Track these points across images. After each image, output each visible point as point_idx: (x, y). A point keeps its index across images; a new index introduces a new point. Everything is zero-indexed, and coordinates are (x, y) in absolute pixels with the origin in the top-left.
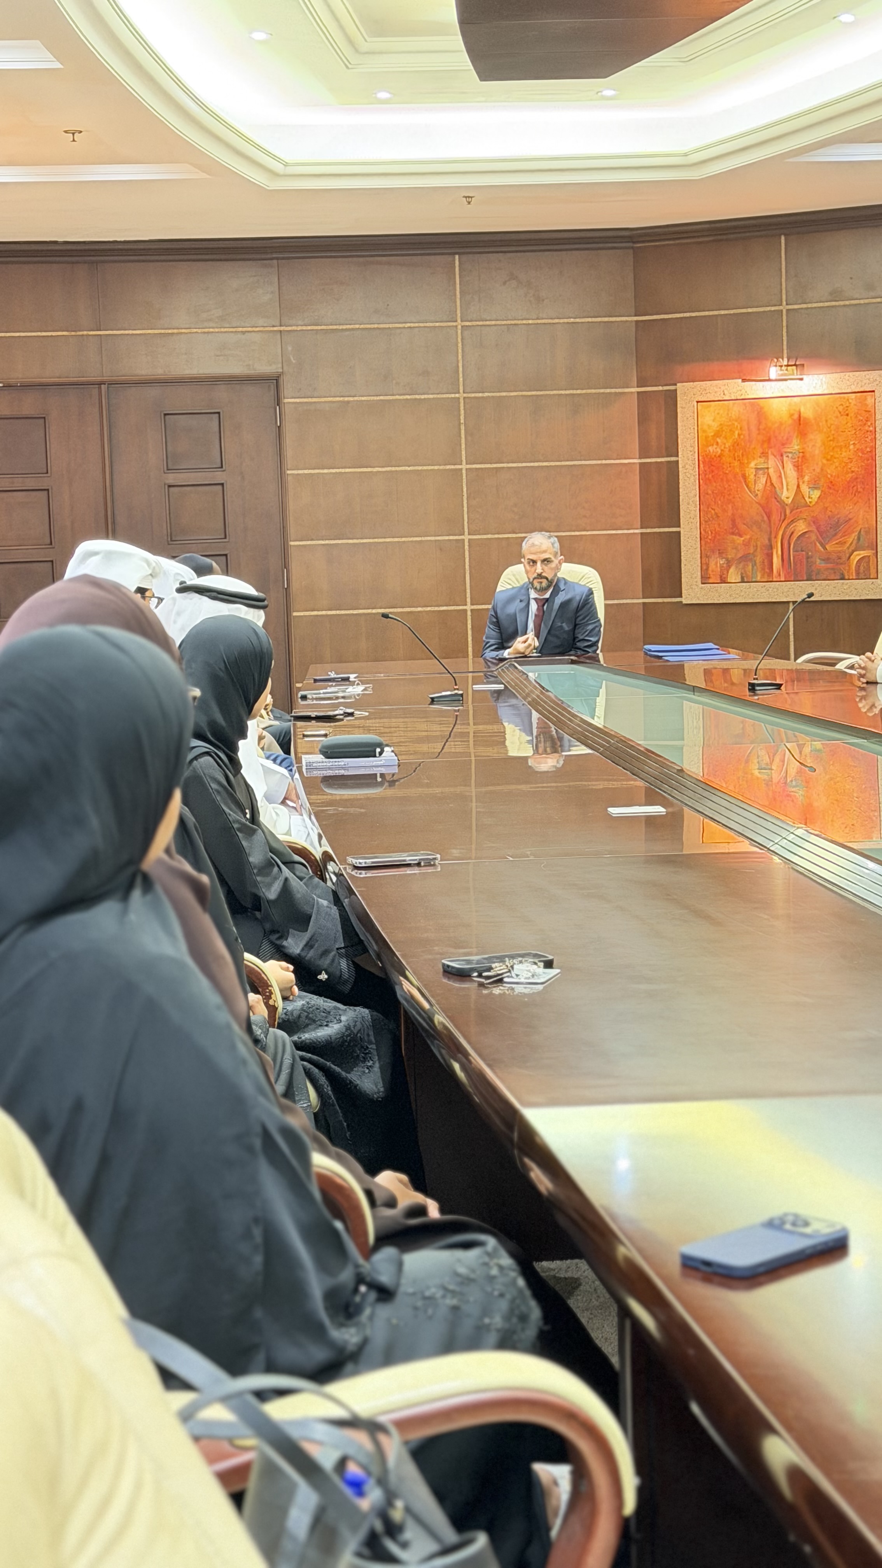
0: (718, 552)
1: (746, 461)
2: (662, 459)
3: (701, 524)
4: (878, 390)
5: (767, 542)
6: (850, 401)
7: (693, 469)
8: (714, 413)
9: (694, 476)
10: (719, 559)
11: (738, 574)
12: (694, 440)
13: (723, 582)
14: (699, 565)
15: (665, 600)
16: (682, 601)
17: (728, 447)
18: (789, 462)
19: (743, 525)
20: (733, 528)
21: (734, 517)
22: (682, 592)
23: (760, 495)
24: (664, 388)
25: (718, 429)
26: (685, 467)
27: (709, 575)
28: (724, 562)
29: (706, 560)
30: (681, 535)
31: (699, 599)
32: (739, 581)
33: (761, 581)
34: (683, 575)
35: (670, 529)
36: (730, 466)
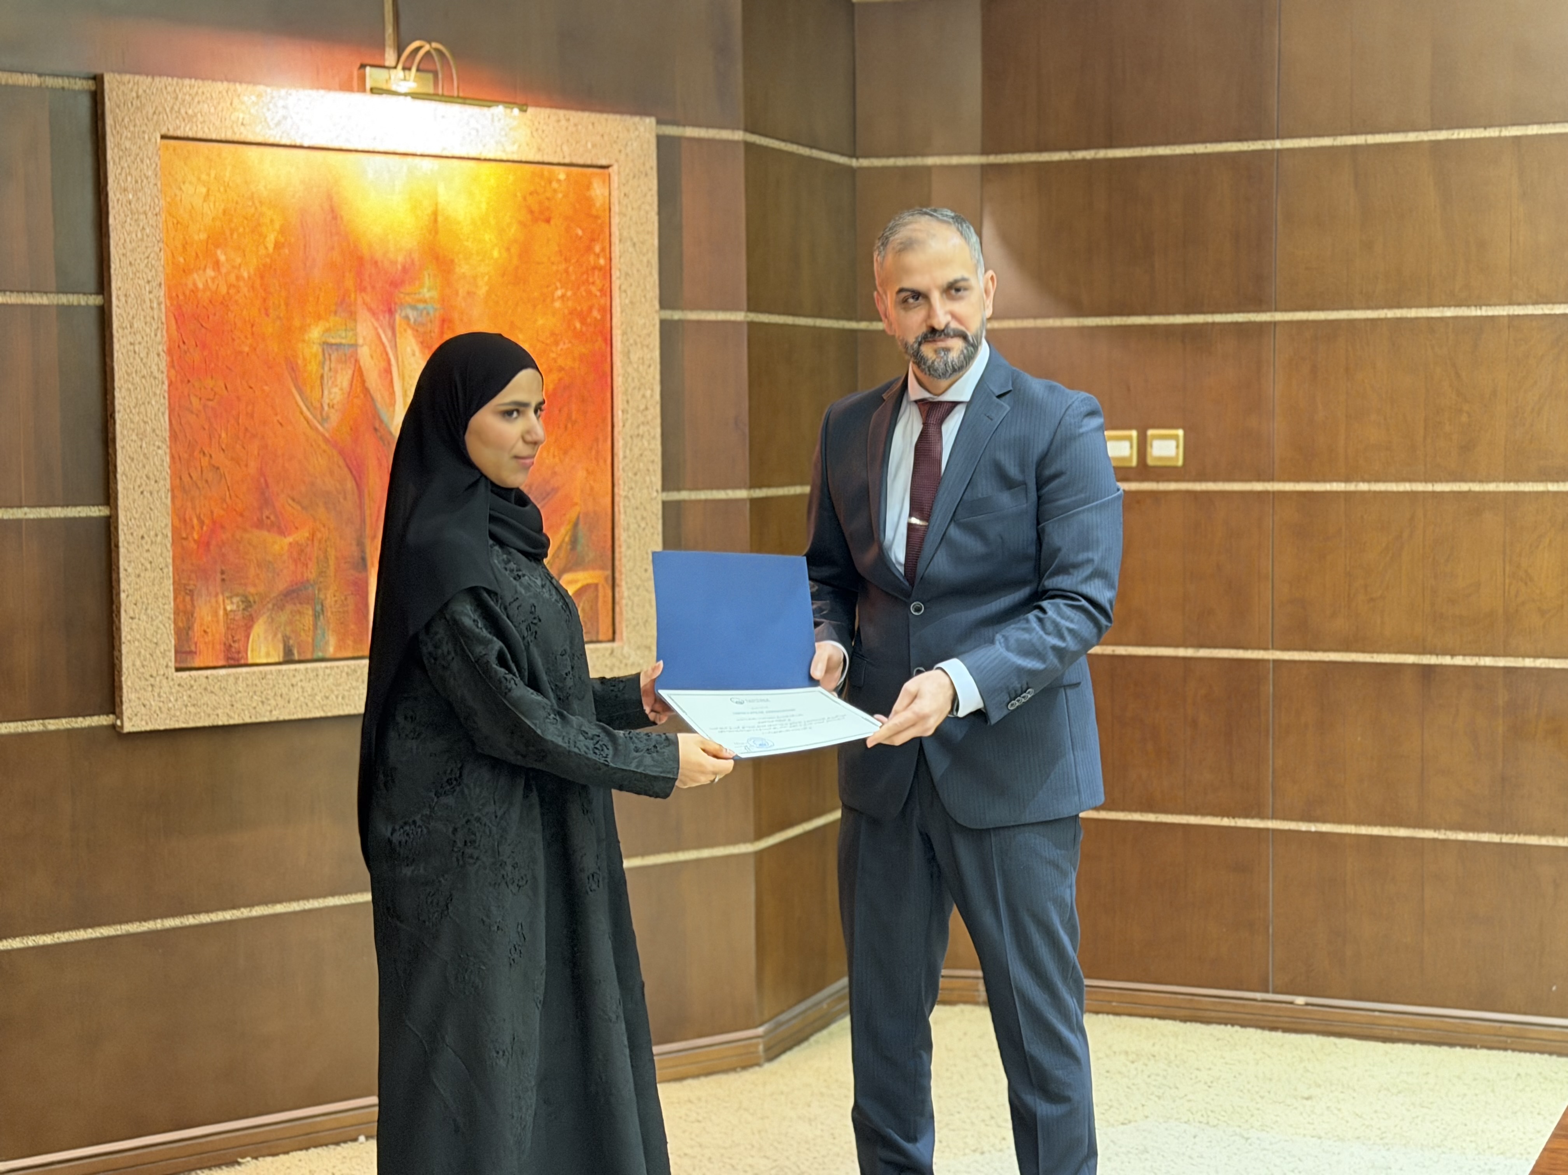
0: (219, 577)
1: (297, 323)
2: (42, 297)
3: (173, 498)
4: (619, 167)
5: (354, 548)
6: (555, 185)
7: (156, 335)
8: (209, 175)
9: (159, 355)
10: (221, 598)
11: (273, 639)
12: (157, 249)
13: (232, 662)
14: (172, 616)
15: (53, 725)
16: (114, 726)
17: (249, 278)
18: (409, 332)
19: (290, 502)
20: (261, 509)
21: (262, 480)
22: (121, 697)
23: (334, 418)
24: (50, 82)
25: (218, 223)
26: (131, 327)
27: (196, 644)
28: (234, 607)
29: (184, 600)
30: (117, 528)
31: (174, 716)
32: (281, 660)
33: (339, 655)
34: (125, 649)
35: (79, 509)
36: (253, 334)
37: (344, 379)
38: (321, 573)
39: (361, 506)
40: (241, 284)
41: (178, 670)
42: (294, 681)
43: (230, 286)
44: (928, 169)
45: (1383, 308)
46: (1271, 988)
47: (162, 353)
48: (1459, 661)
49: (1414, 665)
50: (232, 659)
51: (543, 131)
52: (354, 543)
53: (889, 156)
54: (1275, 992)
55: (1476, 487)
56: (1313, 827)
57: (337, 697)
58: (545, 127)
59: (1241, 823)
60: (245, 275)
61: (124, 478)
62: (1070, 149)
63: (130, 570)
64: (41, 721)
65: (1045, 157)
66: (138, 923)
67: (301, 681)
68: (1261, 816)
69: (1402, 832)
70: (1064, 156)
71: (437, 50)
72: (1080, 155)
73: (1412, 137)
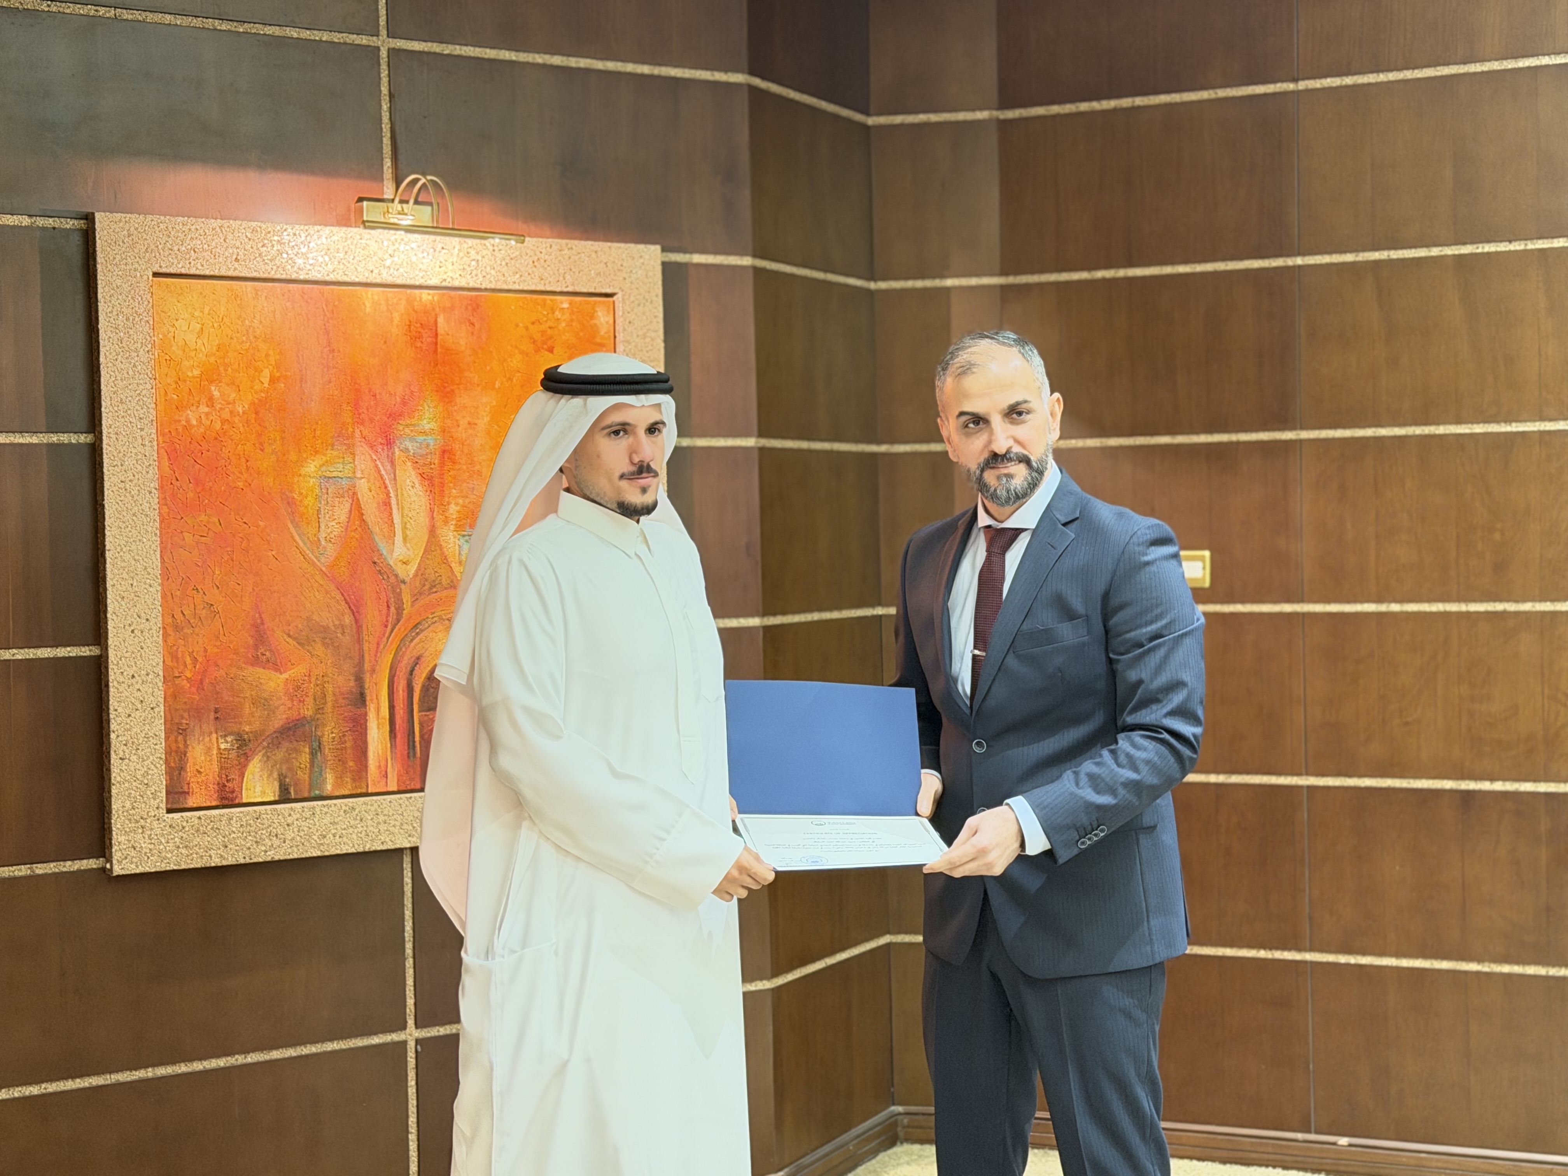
0: (212, 715)
1: (293, 456)
2: (31, 437)
3: (165, 636)
4: (624, 295)
5: (352, 683)
6: (558, 314)
7: (148, 472)
8: (202, 312)
9: (150, 492)
10: (214, 735)
11: (268, 777)
12: (149, 386)
13: (226, 802)
14: (163, 756)
15: (40, 869)
16: (103, 869)
17: (244, 413)
18: (409, 464)
19: (285, 637)
20: (256, 647)
21: (257, 615)
22: (111, 839)
23: (331, 551)
24: (41, 222)
25: (212, 360)
26: (122, 465)
27: (189, 784)
28: (228, 746)
29: (176, 741)
30: (107, 668)
31: (166, 858)
32: (277, 798)
33: (337, 794)
34: (114, 791)
35: (69, 649)
36: (248, 468)
37: (342, 511)
38: (319, 710)
39: (359, 641)
40: (236, 419)
41: (169, 811)
42: (290, 821)
43: (224, 422)
44: (948, 290)
45: (1411, 425)
46: (1313, 1129)
47: (154, 491)
48: (1499, 786)
49: (1452, 791)
50: (227, 799)
51: (545, 261)
52: (352, 678)
53: (907, 278)
54: (1317, 1132)
55: (1511, 607)
56: (1352, 960)
57: (334, 836)
58: (547, 257)
59: (1278, 955)
60: (240, 410)
61: (115, 617)
62: (1089, 269)
63: (120, 710)
64: (29, 866)
65: (1064, 277)
66: (128, 1073)
67: (297, 820)
68: (1299, 950)
69: (1445, 965)
70: (1084, 275)
71: (432, 181)
72: (1100, 274)
73: (1435, 252)
